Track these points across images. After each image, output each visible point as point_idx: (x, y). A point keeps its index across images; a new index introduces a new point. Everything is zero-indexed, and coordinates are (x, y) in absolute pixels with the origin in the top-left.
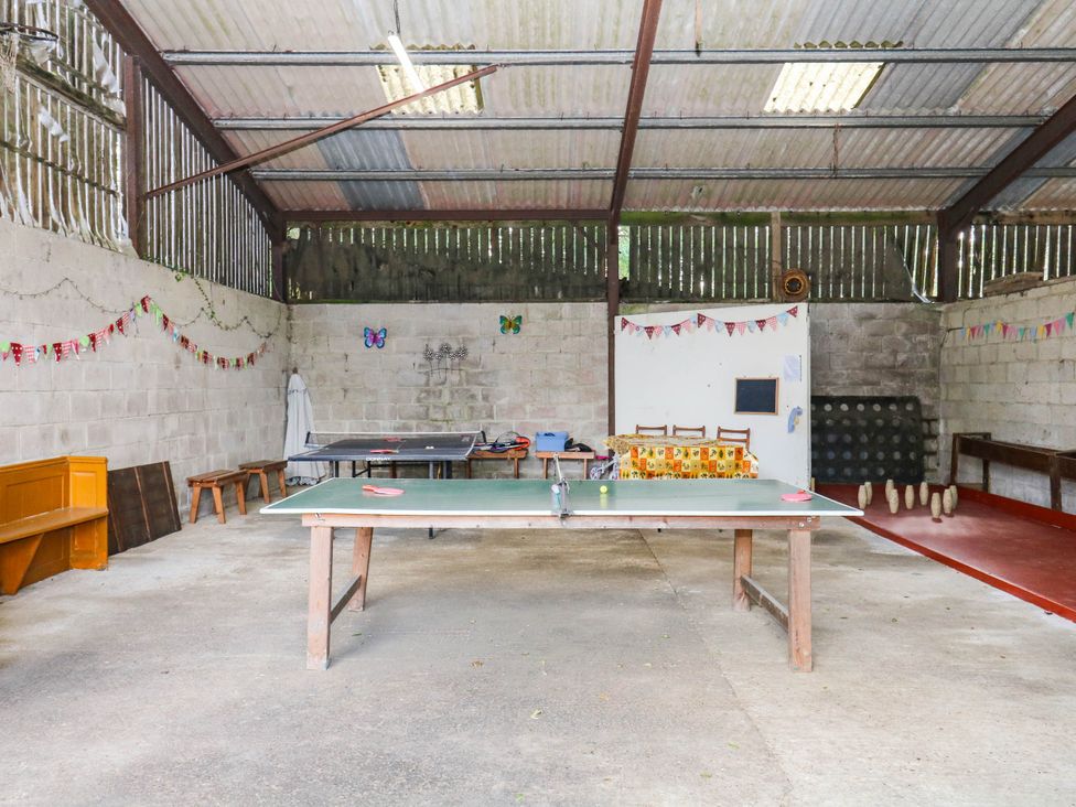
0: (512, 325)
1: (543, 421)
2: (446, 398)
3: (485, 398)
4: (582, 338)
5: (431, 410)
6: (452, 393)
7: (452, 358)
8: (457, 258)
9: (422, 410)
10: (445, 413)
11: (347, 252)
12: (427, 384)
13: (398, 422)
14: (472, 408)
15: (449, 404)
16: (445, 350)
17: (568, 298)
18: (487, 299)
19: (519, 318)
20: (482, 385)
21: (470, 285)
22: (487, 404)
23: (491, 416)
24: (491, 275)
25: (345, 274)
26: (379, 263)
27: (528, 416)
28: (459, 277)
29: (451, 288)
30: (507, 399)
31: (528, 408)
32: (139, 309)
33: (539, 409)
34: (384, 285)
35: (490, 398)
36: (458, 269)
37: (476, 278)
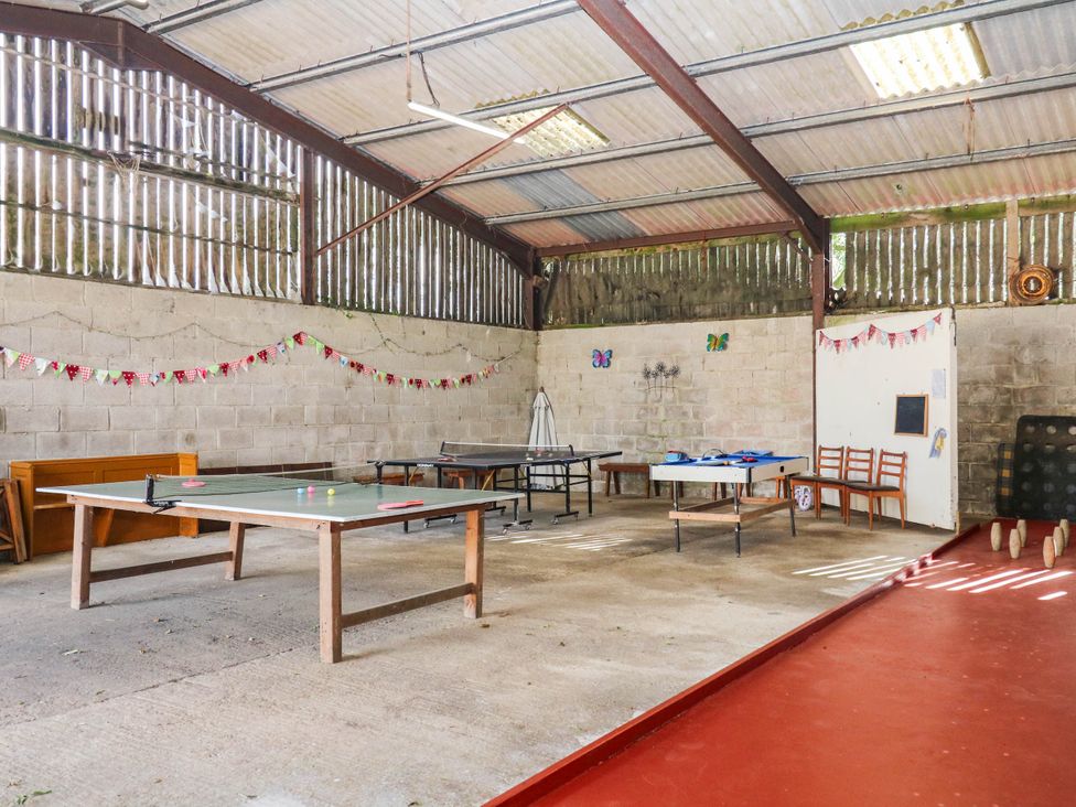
0: (720, 343)
1: (749, 439)
2: (662, 416)
3: (696, 416)
4: (787, 354)
5: (649, 427)
6: (666, 410)
7: (667, 375)
8: (677, 278)
9: (641, 426)
10: (661, 429)
11: (589, 281)
12: (646, 402)
13: (622, 437)
14: (683, 424)
15: (665, 421)
16: (661, 368)
17: (782, 313)
18: (704, 318)
19: (726, 336)
20: (692, 402)
21: (690, 305)
22: (698, 421)
23: (701, 433)
24: (709, 292)
25: (587, 301)
26: (614, 288)
27: (735, 434)
28: (681, 298)
29: (674, 309)
30: (715, 416)
31: (735, 425)
32: (291, 343)
33: (745, 427)
34: (618, 309)
35: (700, 416)
36: (680, 290)
37: (695, 297)
